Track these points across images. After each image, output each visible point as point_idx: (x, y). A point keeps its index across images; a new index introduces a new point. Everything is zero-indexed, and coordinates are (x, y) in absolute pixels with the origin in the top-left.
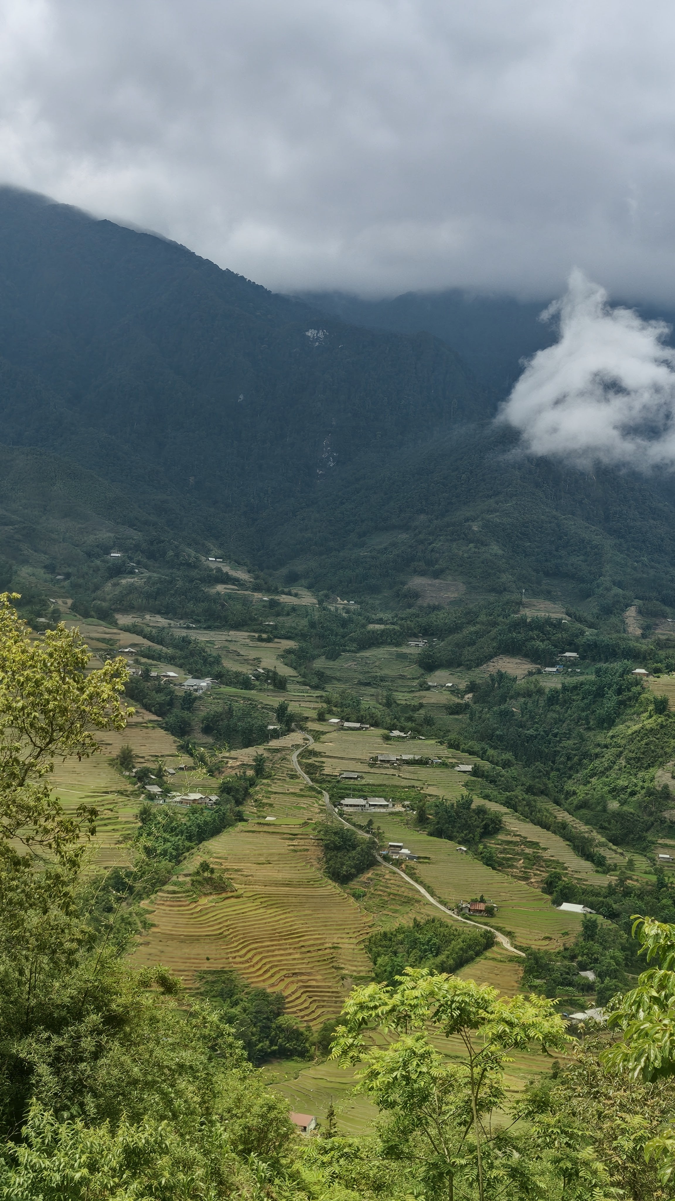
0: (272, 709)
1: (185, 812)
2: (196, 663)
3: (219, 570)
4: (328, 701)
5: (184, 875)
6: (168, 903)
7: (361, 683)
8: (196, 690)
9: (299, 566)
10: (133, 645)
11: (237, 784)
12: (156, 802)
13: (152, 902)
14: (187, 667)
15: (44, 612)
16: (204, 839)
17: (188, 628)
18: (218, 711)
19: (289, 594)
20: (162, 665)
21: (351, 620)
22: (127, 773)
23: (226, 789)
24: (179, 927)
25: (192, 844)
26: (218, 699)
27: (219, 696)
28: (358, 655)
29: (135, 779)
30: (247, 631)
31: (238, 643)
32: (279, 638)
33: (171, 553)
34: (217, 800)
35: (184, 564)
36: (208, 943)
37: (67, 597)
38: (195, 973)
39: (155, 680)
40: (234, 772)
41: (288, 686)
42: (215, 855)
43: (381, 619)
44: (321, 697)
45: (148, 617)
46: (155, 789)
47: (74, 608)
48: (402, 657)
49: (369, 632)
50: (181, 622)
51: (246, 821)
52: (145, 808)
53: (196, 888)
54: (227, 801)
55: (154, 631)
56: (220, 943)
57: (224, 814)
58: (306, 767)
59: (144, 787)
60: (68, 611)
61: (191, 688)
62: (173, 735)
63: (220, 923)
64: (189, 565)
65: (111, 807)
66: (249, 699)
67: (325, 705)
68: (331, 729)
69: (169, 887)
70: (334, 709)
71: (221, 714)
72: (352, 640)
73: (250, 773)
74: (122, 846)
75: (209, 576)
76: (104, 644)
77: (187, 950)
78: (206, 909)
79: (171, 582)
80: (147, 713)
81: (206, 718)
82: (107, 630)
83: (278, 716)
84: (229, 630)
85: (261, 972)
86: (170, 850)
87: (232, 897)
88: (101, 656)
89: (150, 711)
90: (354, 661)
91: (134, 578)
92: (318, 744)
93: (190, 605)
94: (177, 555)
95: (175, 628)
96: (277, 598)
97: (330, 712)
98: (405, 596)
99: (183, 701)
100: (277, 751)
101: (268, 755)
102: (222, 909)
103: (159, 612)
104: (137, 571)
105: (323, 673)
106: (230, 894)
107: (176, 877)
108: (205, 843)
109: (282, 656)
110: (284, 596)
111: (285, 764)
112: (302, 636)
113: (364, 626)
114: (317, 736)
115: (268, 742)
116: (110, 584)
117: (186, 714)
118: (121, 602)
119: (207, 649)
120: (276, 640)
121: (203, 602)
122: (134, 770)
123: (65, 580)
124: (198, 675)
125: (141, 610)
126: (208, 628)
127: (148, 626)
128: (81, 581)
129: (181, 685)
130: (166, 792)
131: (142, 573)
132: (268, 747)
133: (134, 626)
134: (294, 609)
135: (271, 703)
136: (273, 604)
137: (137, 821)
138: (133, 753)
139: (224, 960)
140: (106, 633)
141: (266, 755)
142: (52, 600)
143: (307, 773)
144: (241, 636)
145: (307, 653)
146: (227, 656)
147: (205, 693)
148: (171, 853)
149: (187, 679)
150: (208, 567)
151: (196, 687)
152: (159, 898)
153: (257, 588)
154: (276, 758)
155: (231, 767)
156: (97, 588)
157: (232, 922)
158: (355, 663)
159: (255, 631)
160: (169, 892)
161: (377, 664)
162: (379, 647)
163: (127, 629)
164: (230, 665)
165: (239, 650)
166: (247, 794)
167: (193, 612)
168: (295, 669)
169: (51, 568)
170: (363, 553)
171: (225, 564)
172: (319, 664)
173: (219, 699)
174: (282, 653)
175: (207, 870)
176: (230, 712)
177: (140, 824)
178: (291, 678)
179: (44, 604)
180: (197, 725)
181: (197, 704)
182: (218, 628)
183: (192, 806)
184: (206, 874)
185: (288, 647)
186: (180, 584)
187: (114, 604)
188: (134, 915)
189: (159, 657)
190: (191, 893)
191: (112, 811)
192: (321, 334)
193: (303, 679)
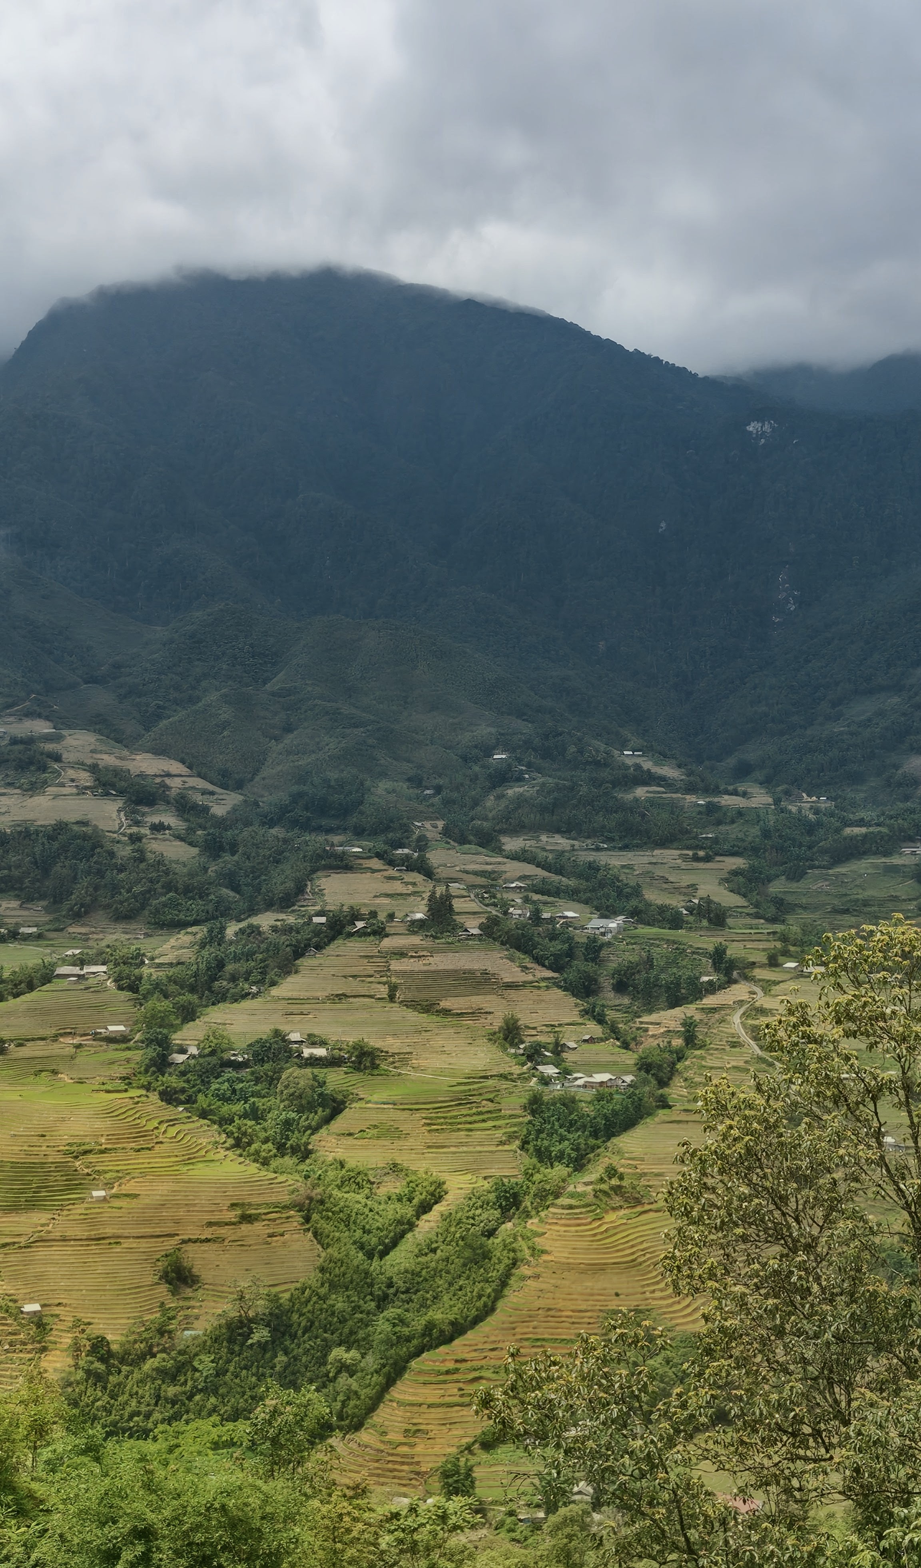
0: (706, 954)
1: (589, 1099)
2: (608, 897)
3: (638, 767)
4: (784, 939)
5: (584, 1183)
6: (563, 1222)
7: (836, 911)
8: (603, 934)
9: (752, 753)
10: (521, 878)
11: (659, 1058)
12: (551, 1087)
13: (541, 1221)
14: (595, 903)
15: (407, 841)
16: (614, 1135)
17: (598, 849)
18: (633, 960)
19: (735, 793)
20: (561, 902)
21: (819, 824)
22: (513, 1051)
23: (645, 1066)
24: (578, 1253)
25: (599, 1142)
26: (632, 944)
27: (635, 940)
28: (831, 872)
29: (524, 1058)
30: (678, 849)
31: (666, 866)
32: (721, 855)
33: (572, 749)
34: (632, 1081)
35: (591, 762)
36: (617, 1273)
37: (437, 819)
38: (601, 1314)
39: (548, 924)
40: (657, 1042)
41: (730, 921)
42: (627, 1155)
43: (862, 820)
44: (774, 933)
45: (544, 838)
46: (550, 1070)
47: (446, 832)
48: (892, 870)
49: (845, 839)
50: (589, 841)
51: (670, 1107)
52: (535, 1096)
53: (601, 1200)
54: (645, 1082)
55: (551, 856)
56: (633, 1273)
57: (640, 1100)
58: (753, 1031)
59: (535, 1068)
60: (438, 837)
61: (597, 932)
62: (574, 995)
63: (632, 1246)
64: (597, 764)
65: (491, 1096)
66: (674, 942)
67: (779, 945)
68: (787, 976)
69: (563, 1201)
70: (792, 948)
71: (637, 965)
72: (824, 851)
73: (678, 1042)
74: (506, 1147)
75: (625, 776)
76: (483, 879)
77: (590, 1284)
78: (615, 1227)
79: (572, 789)
80: (540, 968)
81: (617, 972)
82: (488, 859)
83: (714, 964)
84: (653, 849)
85: (689, 1310)
86: (568, 1151)
87: (650, 1210)
88: (477, 896)
89: (544, 966)
90: (826, 880)
91: (524, 786)
92: (767, 998)
93: (600, 819)
94: (581, 752)
95: (581, 850)
96: (716, 800)
97: (786, 953)
98: (900, 785)
99: (586, 949)
100: (713, 1010)
101: (701, 1017)
102: (637, 1227)
103: (558, 831)
104: (527, 776)
105: (782, 899)
106: (647, 1207)
107: (572, 1186)
108: (615, 1140)
109: (727, 880)
110: (726, 797)
111: (724, 1028)
112: (754, 851)
113: (838, 831)
114: (767, 986)
115: (702, 999)
116: (492, 798)
117: (590, 967)
118: (507, 820)
119: (622, 877)
120: (718, 858)
121: (616, 812)
122: (522, 1046)
123: (434, 795)
124: (607, 912)
125: (534, 829)
126: (625, 848)
127: (544, 849)
128: (455, 795)
129: (583, 928)
130: (565, 1073)
131: (534, 779)
132: (701, 1006)
133: (524, 851)
134: (740, 813)
135: (705, 946)
136: (711, 808)
137: (526, 1113)
138: (520, 1023)
139: (639, 1296)
140: (487, 864)
141: (698, 1017)
142: (417, 823)
143: (755, 1039)
144: (670, 855)
145: (760, 873)
146: (651, 885)
147: (614, 937)
148: (569, 1155)
149: (590, 919)
150: (623, 764)
151: (602, 930)
152: (551, 1215)
153: (691, 789)
154: (713, 1020)
155: (653, 1036)
156: (476, 803)
157: (649, 1244)
158: (827, 883)
159: (688, 848)
160: (563, 1207)
161: (858, 883)
162: (860, 859)
163: (515, 857)
164: (654, 896)
165: (667, 876)
166: (673, 1071)
167: (604, 827)
168: (744, 896)
169: (416, 781)
170: (838, 728)
171: (645, 759)
172: (777, 887)
173: (635, 943)
174: (727, 876)
175: (614, 1175)
176: (649, 962)
177: (529, 1118)
178: (739, 910)
179: (406, 829)
180: (606, 983)
181: (603, 953)
182: (638, 847)
183: (598, 1091)
184: (615, 1182)
185: (734, 867)
186: (584, 790)
187: (498, 824)
188: (520, 1239)
189: (556, 892)
190: (594, 1207)
191: (492, 1102)
192: (767, 428)
193: (755, 910)
